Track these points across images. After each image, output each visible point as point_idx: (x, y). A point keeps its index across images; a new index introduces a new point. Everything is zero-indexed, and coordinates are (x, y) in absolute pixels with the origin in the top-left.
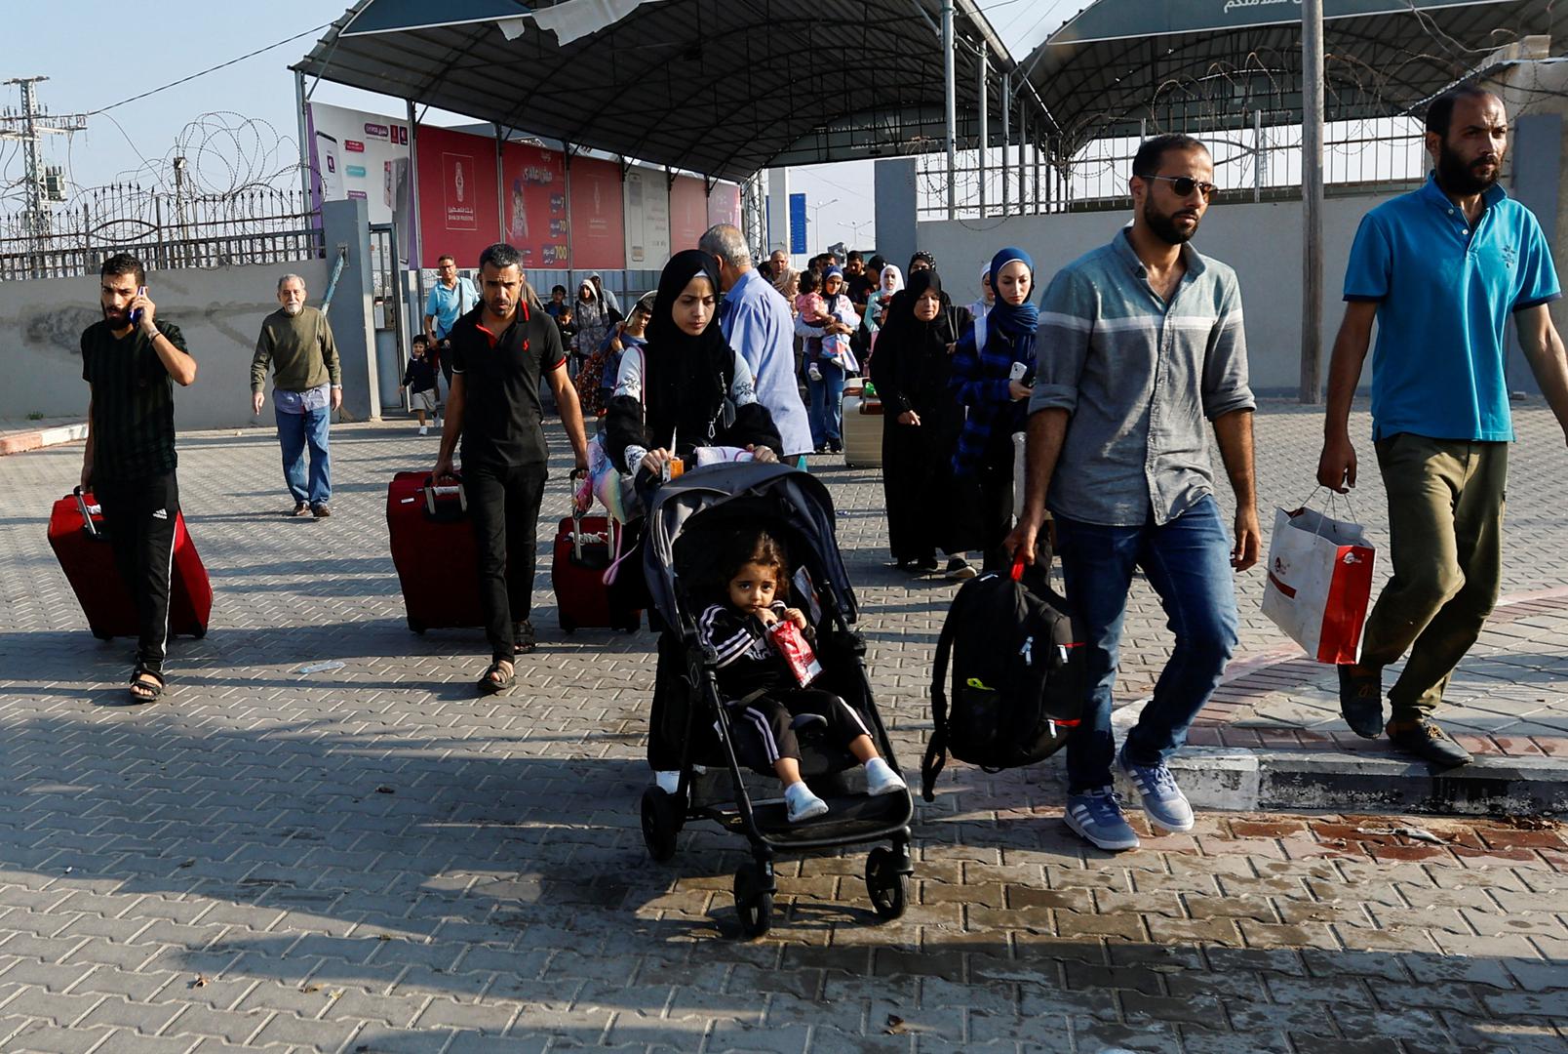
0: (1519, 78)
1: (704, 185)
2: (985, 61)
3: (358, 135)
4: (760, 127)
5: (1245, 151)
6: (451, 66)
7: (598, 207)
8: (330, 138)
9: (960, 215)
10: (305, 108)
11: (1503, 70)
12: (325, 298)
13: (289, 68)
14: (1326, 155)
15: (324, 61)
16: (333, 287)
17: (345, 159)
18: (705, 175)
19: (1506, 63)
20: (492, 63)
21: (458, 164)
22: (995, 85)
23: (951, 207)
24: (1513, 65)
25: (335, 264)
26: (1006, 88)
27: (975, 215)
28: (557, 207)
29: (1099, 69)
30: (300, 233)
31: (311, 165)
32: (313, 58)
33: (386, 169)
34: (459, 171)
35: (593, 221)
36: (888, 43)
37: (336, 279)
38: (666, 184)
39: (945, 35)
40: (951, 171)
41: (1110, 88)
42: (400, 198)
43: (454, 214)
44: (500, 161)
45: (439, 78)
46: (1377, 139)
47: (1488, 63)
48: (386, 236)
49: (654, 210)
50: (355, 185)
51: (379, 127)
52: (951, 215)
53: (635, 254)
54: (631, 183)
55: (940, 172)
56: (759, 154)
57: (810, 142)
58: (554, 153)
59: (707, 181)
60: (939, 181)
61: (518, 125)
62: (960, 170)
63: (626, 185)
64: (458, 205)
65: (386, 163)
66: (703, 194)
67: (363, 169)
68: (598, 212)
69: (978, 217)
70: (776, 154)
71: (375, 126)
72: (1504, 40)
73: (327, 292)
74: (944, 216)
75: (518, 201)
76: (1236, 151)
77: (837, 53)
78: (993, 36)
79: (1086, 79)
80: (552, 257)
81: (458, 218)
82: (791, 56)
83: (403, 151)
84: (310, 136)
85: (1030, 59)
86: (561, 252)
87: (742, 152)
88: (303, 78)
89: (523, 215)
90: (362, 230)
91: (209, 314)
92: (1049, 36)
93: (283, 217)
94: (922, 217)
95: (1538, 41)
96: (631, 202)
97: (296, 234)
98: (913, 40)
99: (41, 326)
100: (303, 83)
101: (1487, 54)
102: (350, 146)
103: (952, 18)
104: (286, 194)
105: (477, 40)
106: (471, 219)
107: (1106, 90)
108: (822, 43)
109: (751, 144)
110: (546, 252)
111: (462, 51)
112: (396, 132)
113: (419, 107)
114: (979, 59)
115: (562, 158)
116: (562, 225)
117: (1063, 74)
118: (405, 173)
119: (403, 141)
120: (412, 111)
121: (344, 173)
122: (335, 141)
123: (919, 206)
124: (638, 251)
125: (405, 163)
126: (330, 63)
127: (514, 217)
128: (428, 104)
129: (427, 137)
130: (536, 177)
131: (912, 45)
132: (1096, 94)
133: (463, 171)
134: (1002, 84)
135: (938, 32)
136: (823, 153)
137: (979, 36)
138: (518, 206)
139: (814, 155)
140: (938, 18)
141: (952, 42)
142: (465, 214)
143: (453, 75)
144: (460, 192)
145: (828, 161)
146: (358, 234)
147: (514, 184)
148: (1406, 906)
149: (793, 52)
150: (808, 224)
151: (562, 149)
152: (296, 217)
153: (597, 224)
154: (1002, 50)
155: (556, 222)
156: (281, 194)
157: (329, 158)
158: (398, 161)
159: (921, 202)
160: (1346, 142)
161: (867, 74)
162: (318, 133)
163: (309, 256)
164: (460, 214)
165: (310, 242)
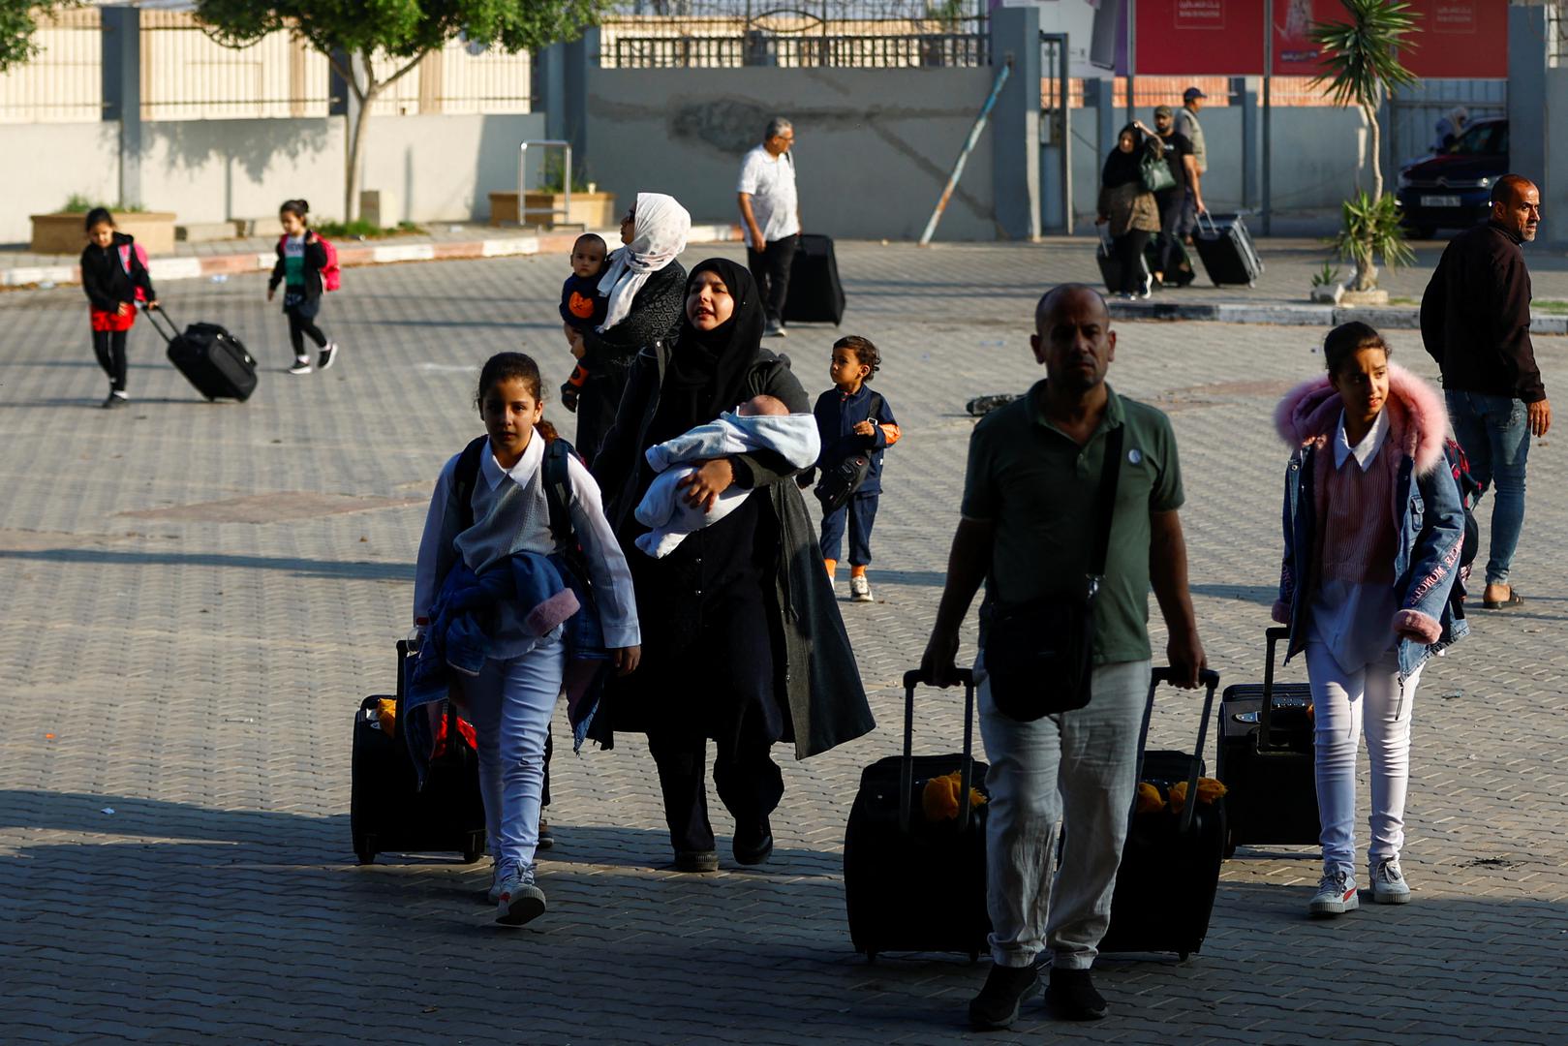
12: (984, 109)
16: (993, 99)
25: (998, 72)
30: (973, 36)
37: (998, 88)
43: (1188, 9)
73: (987, 101)
81: (1196, 14)
90: (1031, 36)
91: (869, 116)
93: (952, 19)
97: (967, 38)
99: (690, 118)
106: (1218, 14)
142: (1205, 9)
146: (1026, 41)
152: (965, 20)
163: (980, 63)
164: (1198, 9)
165: (980, 47)
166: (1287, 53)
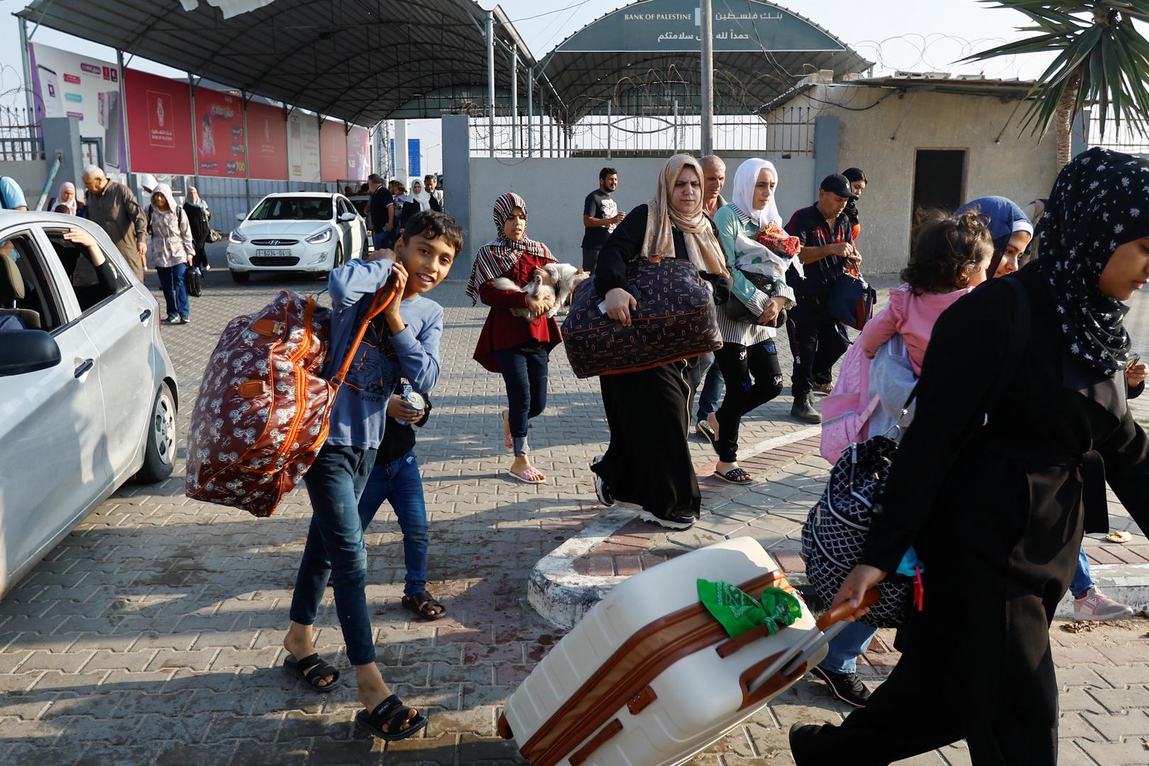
0: (818, 94)
1: (344, 128)
2: (516, 56)
3: (76, 71)
4: (381, 92)
5: (669, 125)
6: (150, 28)
7: (268, 136)
8: (50, 71)
9: (497, 155)
10: (28, 46)
11: (809, 88)
12: (44, 189)
13: (13, 14)
14: (714, 131)
15: (42, 12)
16: (51, 181)
17: (63, 88)
18: (345, 121)
19: (810, 84)
20: (182, 28)
21: (159, 99)
22: (521, 73)
23: (492, 149)
24: (814, 86)
25: (50, 166)
26: (531, 76)
27: (509, 155)
28: (237, 135)
29: (588, 71)
30: (26, 140)
31: (34, 90)
32: (33, 9)
33: (99, 98)
34: (160, 105)
35: (264, 146)
36: (460, 43)
37: (53, 175)
38: (317, 125)
39: (488, 36)
40: (491, 126)
41: (594, 84)
42: (112, 119)
43: (155, 134)
44: (193, 100)
45: (142, 35)
46: (742, 124)
47: (801, 84)
48: (94, 147)
49: (309, 141)
50: (75, 108)
51: (93, 67)
52: (492, 154)
53: (295, 171)
54: (292, 123)
55: (484, 126)
56: (381, 110)
57: (414, 104)
58: (234, 97)
59: (346, 125)
60: (483, 132)
61: (205, 75)
62: (497, 125)
63: (289, 123)
64: (159, 129)
65: (99, 94)
66: (343, 134)
67: (80, 96)
68: (268, 140)
69: (511, 156)
70: (393, 110)
71: (89, 66)
72: (811, 71)
73: (46, 184)
74: (487, 155)
75: (207, 129)
76: (664, 125)
77: (428, 47)
78: (520, 42)
79: (580, 77)
80: (232, 169)
81: (160, 137)
82: (398, 46)
83: (114, 87)
84: (33, 69)
85: (545, 59)
86: (240, 166)
87: (369, 108)
88: (24, 23)
89: (211, 139)
90: (75, 141)
92: (557, 46)
93: (10, 127)
94: (472, 154)
95: (826, 73)
96: (292, 136)
97: (22, 140)
98: (475, 42)
100: (24, 27)
101: (800, 79)
102: (67, 78)
103: (492, 25)
104: (12, 110)
105: (170, 11)
106: (171, 139)
107: (592, 85)
108: (419, 40)
109: (375, 103)
110: (229, 166)
111: (158, 18)
112: (107, 72)
113: (126, 56)
114: (512, 56)
115: (241, 102)
116: (240, 148)
117: (566, 72)
118: (116, 100)
119: (114, 79)
120: (120, 58)
121: (63, 98)
122: (54, 73)
123: (471, 148)
124: (297, 168)
125: (115, 97)
126: (47, 14)
127: (204, 140)
128: (133, 53)
129: (133, 78)
130: (221, 113)
131: (474, 45)
132: (586, 87)
133: (163, 105)
134: (528, 74)
135: (484, 34)
136: (423, 111)
137: (512, 41)
138: (207, 133)
139: (416, 113)
140: (483, 25)
141: (492, 41)
142: (164, 135)
143: (151, 34)
144: (161, 120)
145: (425, 117)
146: (70, 143)
147: (203, 117)
148: (777, 726)
149: (400, 44)
150: (421, 159)
151: (241, 95)
152: (20, 127)
153: (267, 149)
154: (527, 52)
155: (236, 145)
156: (8, 109)
157: (50, 86)
158: (109, 94)
159: (472, 145)
160: (725, 124)
161: (449, 62)
162: (40, 66)
163: (34, 157)
164: (161, 135)
165: (33, 147)
166: (204, 163)
